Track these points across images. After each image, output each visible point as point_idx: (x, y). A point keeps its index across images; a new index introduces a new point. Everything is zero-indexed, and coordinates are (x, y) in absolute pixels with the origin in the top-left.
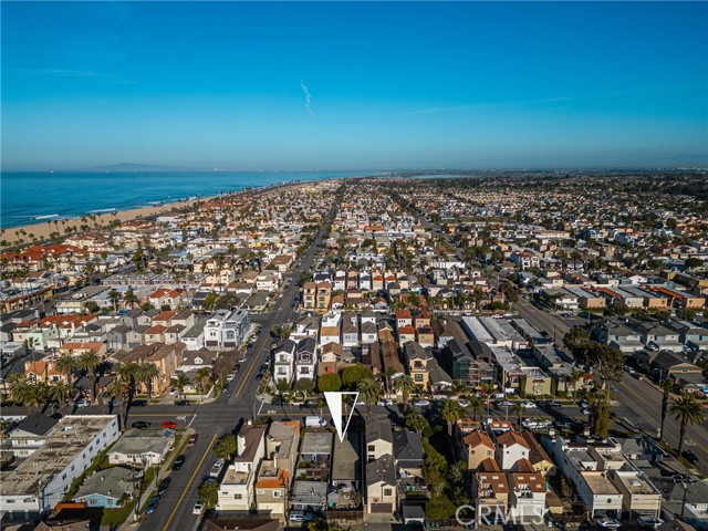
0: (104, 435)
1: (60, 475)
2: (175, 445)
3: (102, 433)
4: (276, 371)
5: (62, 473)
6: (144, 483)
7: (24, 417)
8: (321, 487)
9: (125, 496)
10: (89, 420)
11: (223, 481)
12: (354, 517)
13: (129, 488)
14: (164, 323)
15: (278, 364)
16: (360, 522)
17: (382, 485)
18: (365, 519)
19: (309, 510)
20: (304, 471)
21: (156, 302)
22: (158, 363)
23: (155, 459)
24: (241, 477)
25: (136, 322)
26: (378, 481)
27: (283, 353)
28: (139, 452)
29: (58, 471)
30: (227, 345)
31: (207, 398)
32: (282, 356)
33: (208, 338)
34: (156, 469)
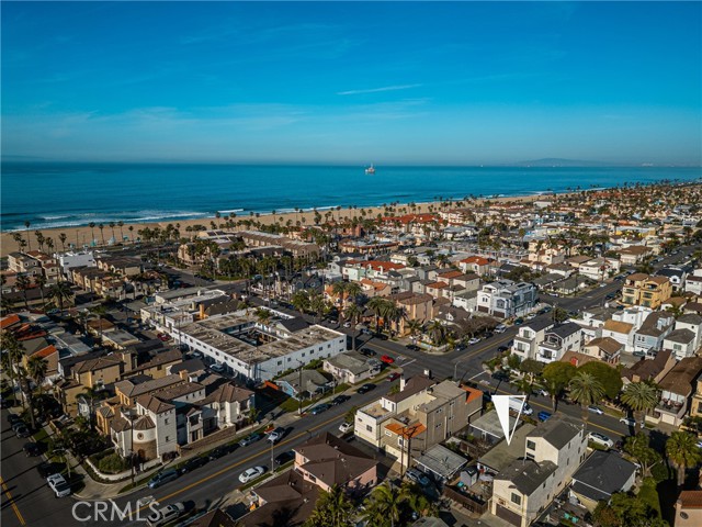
0: (329, 346)
1: (275, 360)
2: (376, 376)
3: (327, 343)
4: (516, 345)
5: (278, 359)
6: (329, 391)
7: (291, 317)
8: (457, 461)
9: (306, 394)
10: (327, 332)
11: (364, 409)
12: (472, 509)
13: (312, 388)
14: (447, 281)
15: (519, 339)
16: (476, 516)
17: (511, 487)
18: (484, 516)
19: (430, 475)
20: (457, 441)
21: (464, 266)
22: (408, 307)
23: (352, 378)
24: (383, 413)
25: (427, 276)
26: (506, 479)
27: (527, 328)
28: (341, 367)
29: (276, 356)
30: (496, 314)
31: (438, 351)
32: (526, 333)
33: (480, 302)
34: (346, 387)
